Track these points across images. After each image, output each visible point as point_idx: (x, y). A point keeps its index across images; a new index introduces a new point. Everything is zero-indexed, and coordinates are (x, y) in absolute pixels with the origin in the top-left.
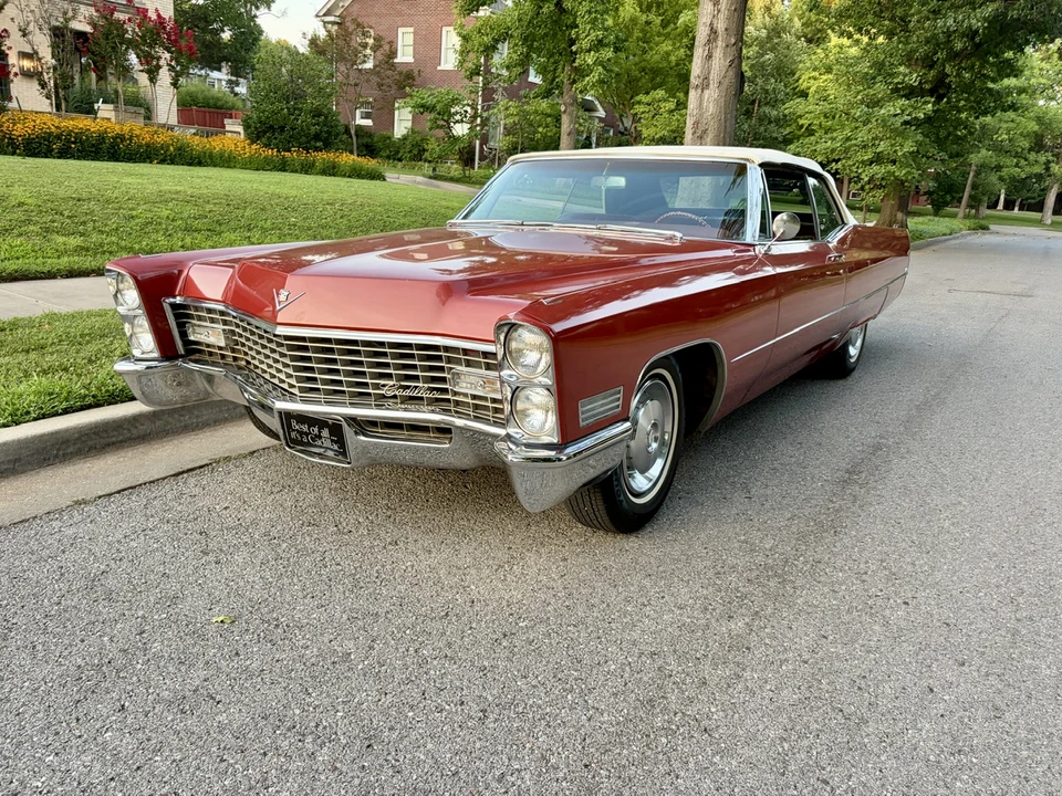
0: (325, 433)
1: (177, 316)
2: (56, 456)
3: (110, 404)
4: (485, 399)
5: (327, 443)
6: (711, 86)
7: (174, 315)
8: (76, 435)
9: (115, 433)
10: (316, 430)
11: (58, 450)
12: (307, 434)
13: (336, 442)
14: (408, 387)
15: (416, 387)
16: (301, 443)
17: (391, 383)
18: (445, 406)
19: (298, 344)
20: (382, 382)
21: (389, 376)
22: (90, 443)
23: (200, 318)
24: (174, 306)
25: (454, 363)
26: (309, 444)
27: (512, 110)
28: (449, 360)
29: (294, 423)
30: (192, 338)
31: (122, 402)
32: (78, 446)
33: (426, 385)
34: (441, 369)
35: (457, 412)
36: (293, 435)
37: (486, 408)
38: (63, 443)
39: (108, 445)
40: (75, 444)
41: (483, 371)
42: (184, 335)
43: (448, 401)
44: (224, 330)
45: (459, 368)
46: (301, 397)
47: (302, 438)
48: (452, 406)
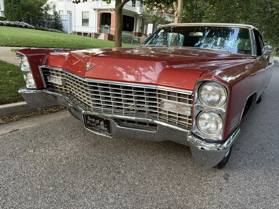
0: (102, 123)
1: (44, 73)
4: (176, 114)
5: (103, 127)
7: (43, 72)
10: (98, 121)
12: (94, 123)
13: (106, 127)
14: (139, 106)
15: (143, 107)
16: (91, 126)
17: (133, 104)
18: (154, 115)
19: (94, 86)
20: (129, 104)
21: (132, 101)
23: (53, 74)
24: (43, 69)
25: (161, 97)
26: (94, 126)
28: (159, 96)
29: (89, 118)
30: (49, 81)
33: (148, 106)
34: (155, 100)
35: (159, 118)
36: (88, 122)
37: (175, 118)
41: (177, 102)
42: (46, 80)
43: (157, 113)
44: (62, 79)
45: (164, 100)
46: (93, 108)
47: (92, 124)
48: (158, 116)
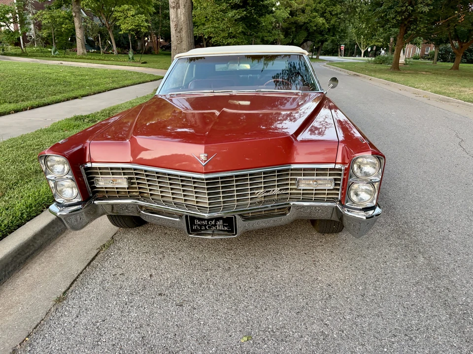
0: (220, 222)
1: (88, 174)
2: (5, 276)
3: (11, 232)
4: (312, 190)
5: (220, 228)
6: (181, 7)
7: (86, 174)
8: (11, 259)
9: (28, 250)
10: (213, 222)
11: (5, 271)
12: (205, 226)
13: (226, 226)
14: (270, 191)
15: (274, 190)
16: (200, 230)
19: (214, 181)
20: (257, 191)
21: (261, 188)
22: (18, 261)
23: (104, 173)
26: (206, 230)
27: (45, 16)
28: (292, 174)
29: (197, 221)
30: (97, 186)
31: (15, 230)
32: (13, 265)
34: (287, 180)
35: (290, 198)
36: (195, 227)
37: (312, 194)
38: (6, 266)
39: (27, 258)
40: (11, 265)
41: (315, 178)
42: (92, 183)
44: (125, 178)
46: (210, 208)
47: (201, 228)
48: (289, 196)
